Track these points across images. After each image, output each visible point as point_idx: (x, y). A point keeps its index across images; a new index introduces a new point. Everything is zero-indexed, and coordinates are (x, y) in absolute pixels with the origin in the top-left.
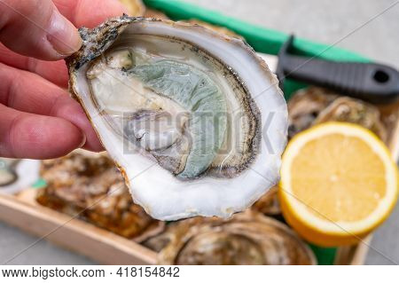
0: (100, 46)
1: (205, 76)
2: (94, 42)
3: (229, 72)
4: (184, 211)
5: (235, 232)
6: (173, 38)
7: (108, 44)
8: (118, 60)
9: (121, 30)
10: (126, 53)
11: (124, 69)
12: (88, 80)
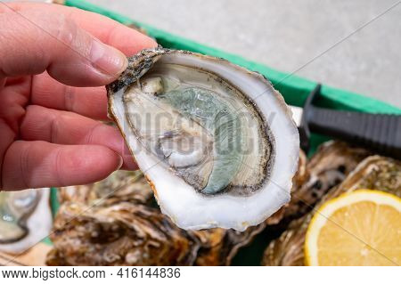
0: (137, 73)
1: (228, 104)
2: (131, 69)
3: (250, 102)
4: (205, 223)
6: (201, 69)
7: (144, 71)
8: (152, 86)
9: (155, 60)
10: (158, 79)
11: (156, 94)
12: (125, 102)
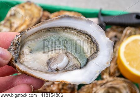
0: (17, 50)
2: (14, 51)
4: (96, 74)
5: (110, 86)
7: (19, 48)
11: (31, 52)
12: (22, 64)
